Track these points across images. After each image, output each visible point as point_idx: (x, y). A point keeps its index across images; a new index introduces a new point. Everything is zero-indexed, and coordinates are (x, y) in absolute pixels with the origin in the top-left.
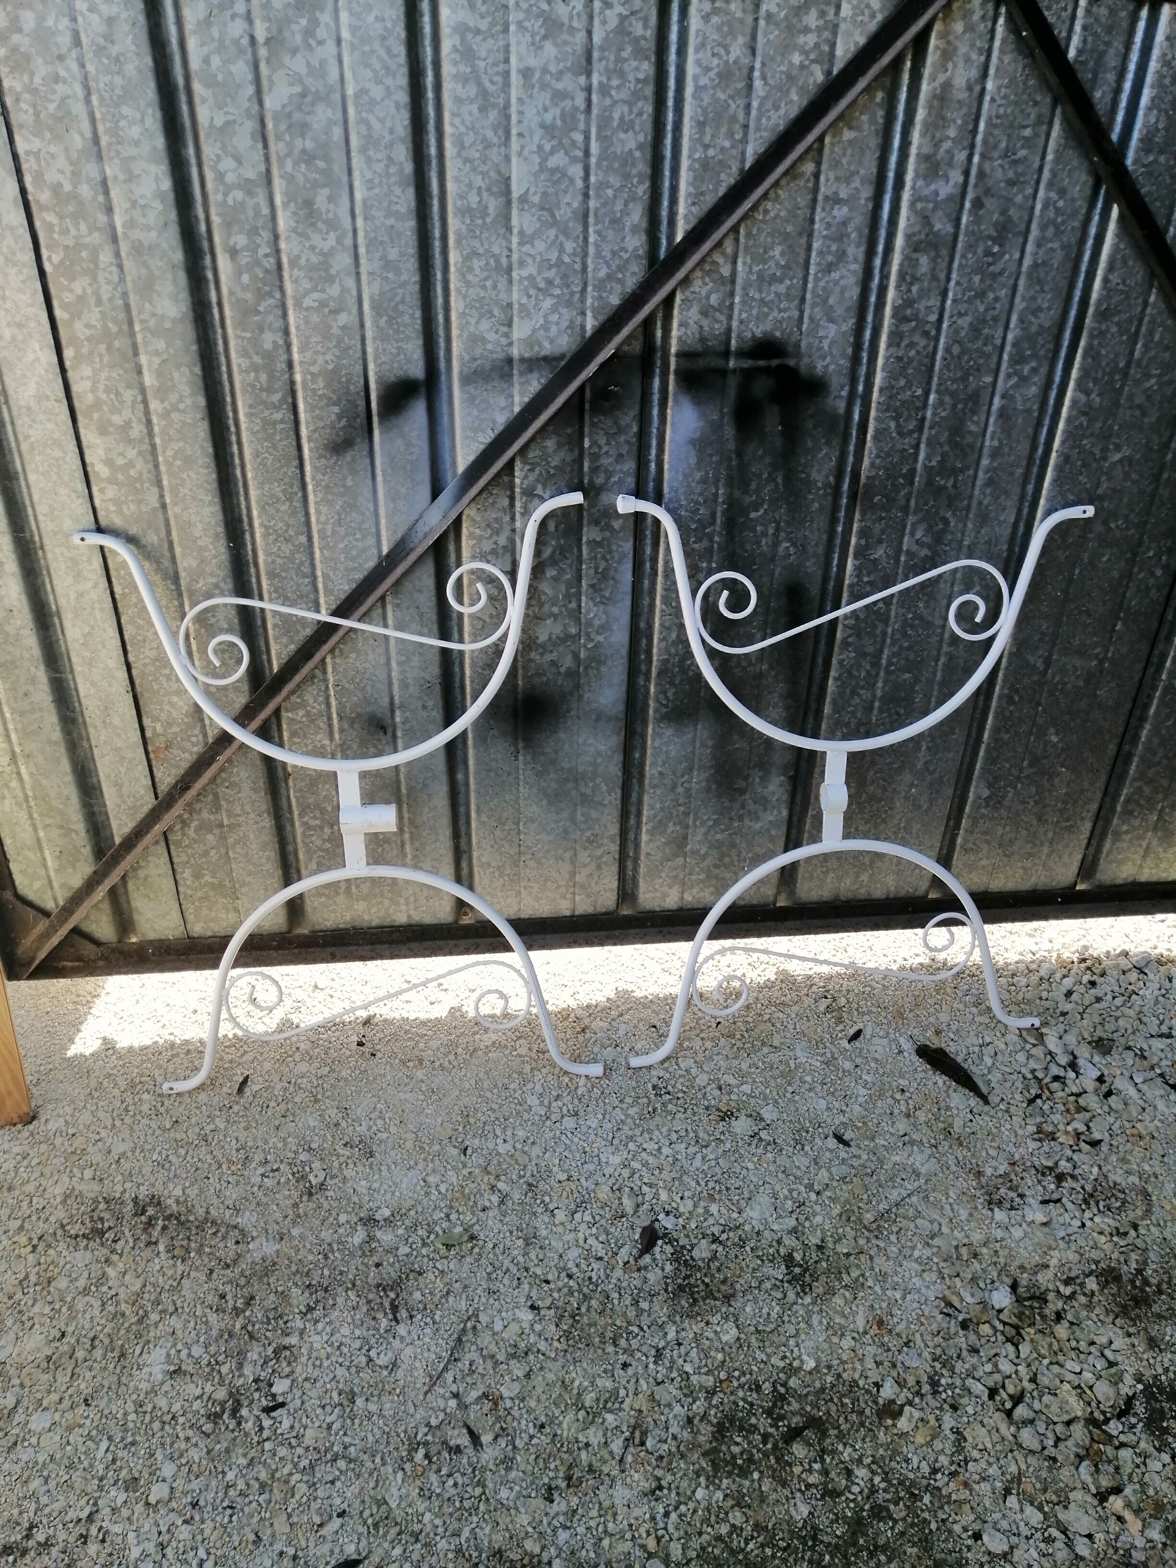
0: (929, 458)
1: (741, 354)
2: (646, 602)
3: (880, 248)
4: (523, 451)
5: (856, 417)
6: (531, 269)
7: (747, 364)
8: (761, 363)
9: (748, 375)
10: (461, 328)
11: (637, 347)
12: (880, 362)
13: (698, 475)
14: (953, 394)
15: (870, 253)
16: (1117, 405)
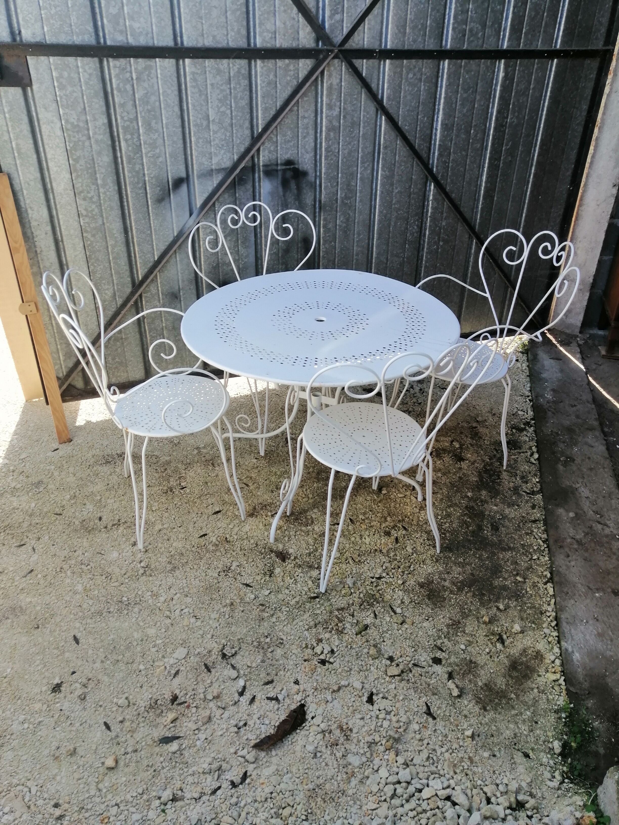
0: (341, 194)
1: (282, 164)
2: (259, 247)
3: (319, 131)
4: (218, 199)
5: (318, 183)
6: (217, 141)
7: (284, 167)
8: (288, 167)
9: (284, 171)
10: (196, 160)
11: (250, 164)
12: (323, 165)
13: (272, 204)
14: (346, 174)
15: (316, 132)
16: (394, 174)
